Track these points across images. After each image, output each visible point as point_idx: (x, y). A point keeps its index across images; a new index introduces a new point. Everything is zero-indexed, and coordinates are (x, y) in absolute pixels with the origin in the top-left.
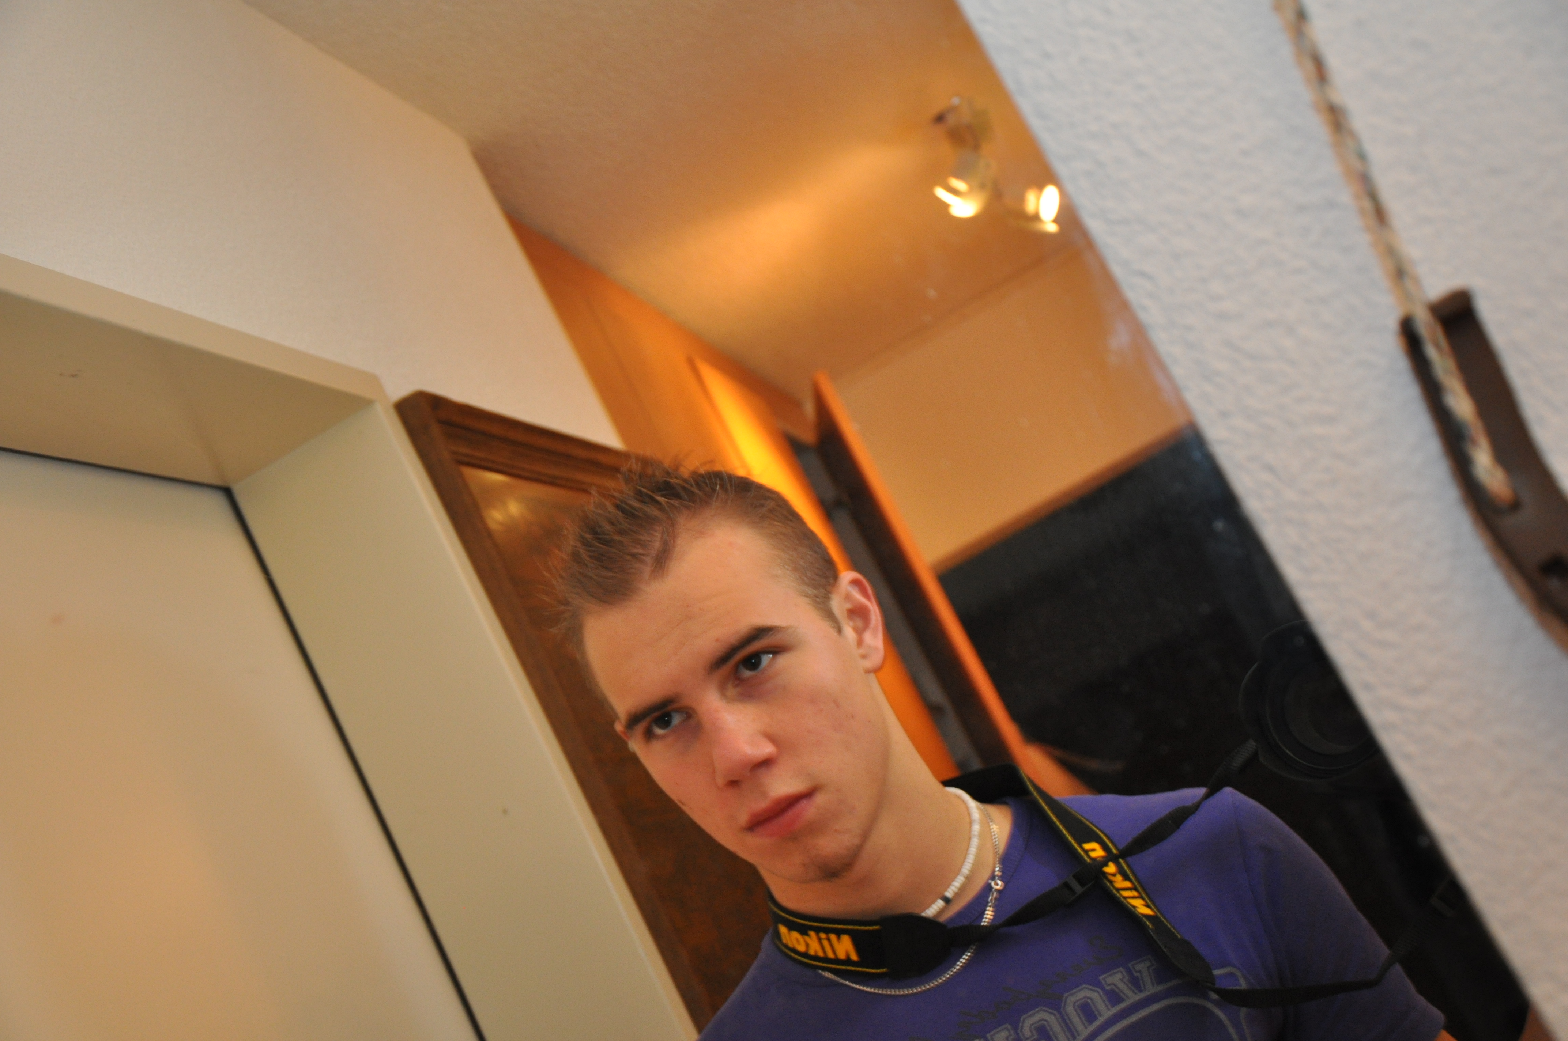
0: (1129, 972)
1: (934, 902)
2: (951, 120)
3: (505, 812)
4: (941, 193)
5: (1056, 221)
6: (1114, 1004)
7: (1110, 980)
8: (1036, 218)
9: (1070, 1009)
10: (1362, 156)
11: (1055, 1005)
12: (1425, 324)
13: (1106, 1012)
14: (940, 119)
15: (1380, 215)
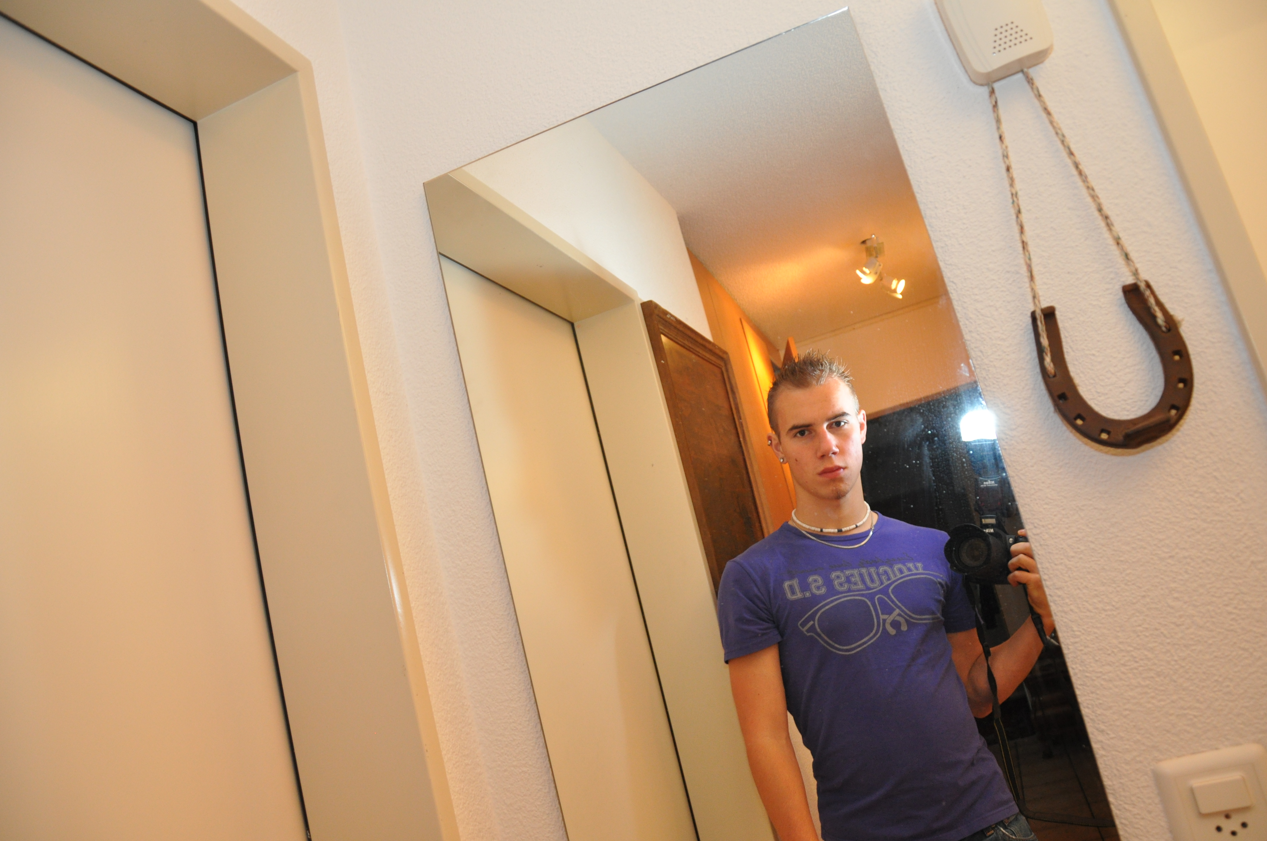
0: (915, 565)
1: (853, 525)
2: (869, 244)
3: (653, 465)
4: (858, 272)
5: (901, 294)
6: (909, 571)
7: (909, 565)
8: (895, 291)
9: (895, 569)
10: (1030, 259)
11: (891, 566)
12: (1039, 314)
13: (906, 573)
14: (864, 242)
15: (1032, 278)
